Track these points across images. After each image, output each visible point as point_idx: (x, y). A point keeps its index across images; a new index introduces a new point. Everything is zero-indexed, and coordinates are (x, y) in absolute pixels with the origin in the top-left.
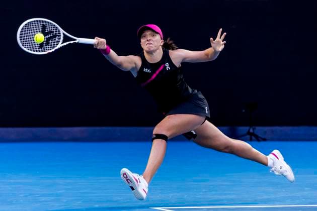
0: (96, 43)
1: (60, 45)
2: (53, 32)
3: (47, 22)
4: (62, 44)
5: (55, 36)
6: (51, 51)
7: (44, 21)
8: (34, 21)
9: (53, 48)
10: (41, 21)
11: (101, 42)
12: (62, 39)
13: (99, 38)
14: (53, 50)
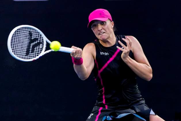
0: (75, 52)
1: (43, 53)
2: (37, 39)
3: (33, 29)
4: (45, 51)
5: (39, 44)
6: (36, 59)
7: (31, 28)
8: (23, 28)
9: (38, 55)
10: (28, 28)
11: (79, 51)
12: (45, 46)
13: (76, 47)
14: (38, 57)
